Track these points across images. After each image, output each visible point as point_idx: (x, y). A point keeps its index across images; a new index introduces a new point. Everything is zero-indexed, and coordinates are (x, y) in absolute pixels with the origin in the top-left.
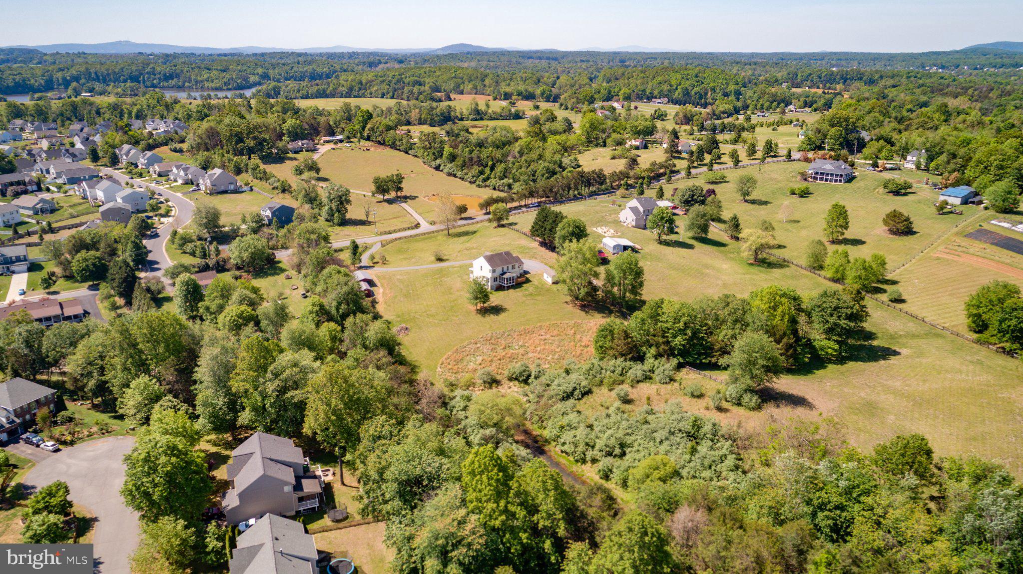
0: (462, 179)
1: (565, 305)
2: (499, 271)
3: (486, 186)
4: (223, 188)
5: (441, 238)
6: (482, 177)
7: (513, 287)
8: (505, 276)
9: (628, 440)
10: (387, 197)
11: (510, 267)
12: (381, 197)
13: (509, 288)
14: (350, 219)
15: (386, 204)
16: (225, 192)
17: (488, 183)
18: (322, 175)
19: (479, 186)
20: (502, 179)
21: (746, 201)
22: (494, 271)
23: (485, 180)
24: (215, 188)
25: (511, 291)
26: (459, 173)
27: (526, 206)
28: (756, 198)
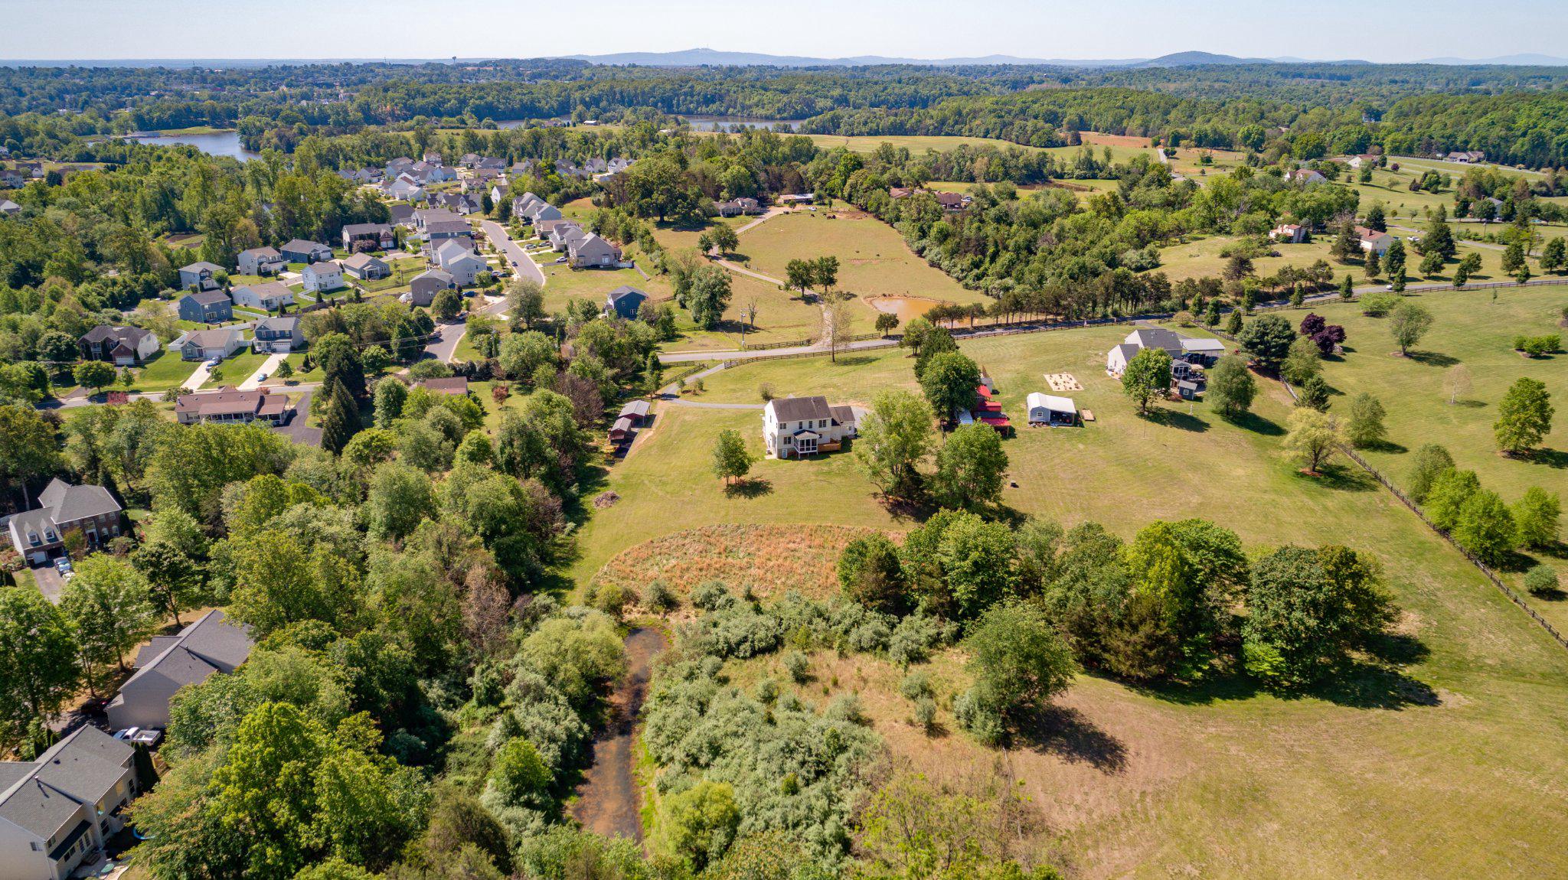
0: (948, 272)
1: (871, 499)
2: (792, 426)
3: (977, 288)
4: (593, 261)
5: (821, 363)
6: (975, 271)
7: (812, 457)
8: (799, 438)
9: (728, 743)
10: (807, 292)
11: (816, 422)
12: (798, 292)
13: (804, 457)
14: (731, 322)
15: (802, 303)
16: (596, 267)
17: (982, 283)
18: (738, 250)
19: (967, 286)
20: (1002, 277)
21: (1407, 355)
22: (782, 427)
23: (978, 278)
24: (582, 260)
25: (806, 462)
26: (945, 264)
27: (1007, 326)
28: (1435, 350)
